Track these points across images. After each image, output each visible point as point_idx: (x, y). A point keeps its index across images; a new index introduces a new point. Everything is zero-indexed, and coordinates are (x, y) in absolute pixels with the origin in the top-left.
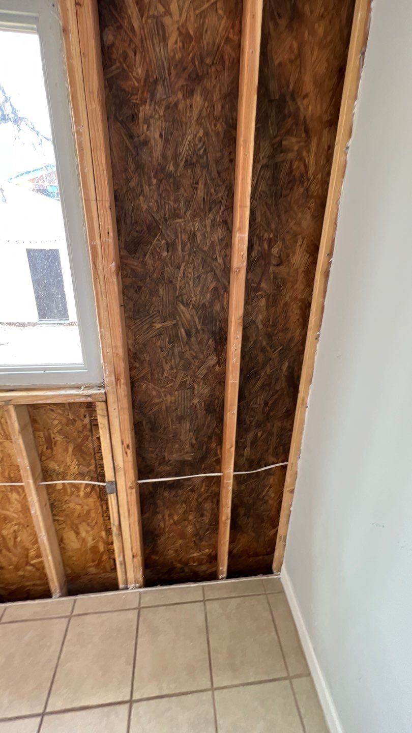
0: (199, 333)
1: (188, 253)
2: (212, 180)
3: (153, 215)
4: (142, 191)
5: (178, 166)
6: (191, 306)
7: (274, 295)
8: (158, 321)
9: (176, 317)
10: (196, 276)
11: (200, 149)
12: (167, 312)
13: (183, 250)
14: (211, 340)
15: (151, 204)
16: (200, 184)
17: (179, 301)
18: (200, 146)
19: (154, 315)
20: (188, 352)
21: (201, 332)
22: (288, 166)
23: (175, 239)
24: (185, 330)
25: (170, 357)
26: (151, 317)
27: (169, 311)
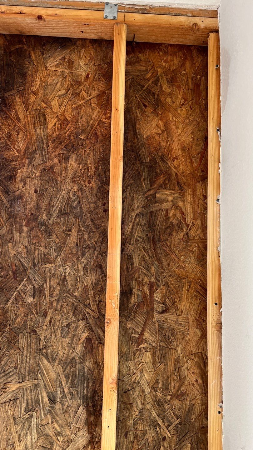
0: (66, 398)
1: (56, 298)
2: (86, 227)
3: (21, 260)
4: (13, 237)
5: (51, 216)
6: (57, 362)
7: (162, 349)
8: (13, 381)
9: (37, 375)
10: (65, 324)
11: (74, 201)
12: (27, 368)
13: (51, 295)
14: (81, 408)
15: (20, 250)
16: (73, 231)
17: (43, 355)
18: (74, 198)
19: (10, 372)
20: (50, 425)
21: (69, 396)
22: (164, 213)
23: (43, 284)
24: (48, 393)
25: (25, 432)
26: (6, 375)
27: (29, 367)
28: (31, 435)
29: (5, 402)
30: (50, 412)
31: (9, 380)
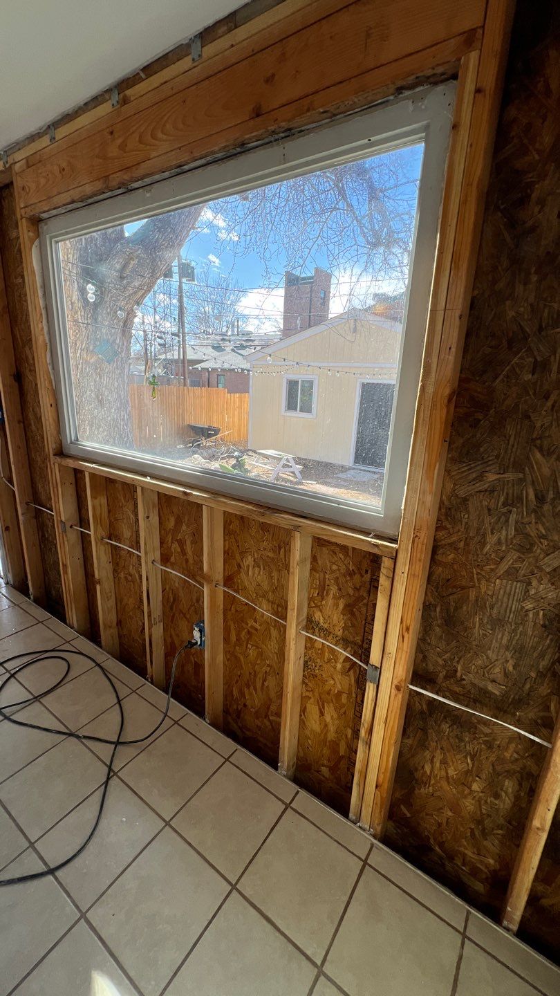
3: (522, 324)
4: (513, 292)
8: (493, 471)
9: (524, 469)
12: (512, 459)
15: (522, 309)
19: (490, 461)
20: (533, 525)
23: (550, 356)
24: (535, 490)
25: (500, 525)
26: (484, 463)
27: (514, 458)
28: (507, 530)
29: (480, 491)
30: (534, 511)
31: (488, 469)
